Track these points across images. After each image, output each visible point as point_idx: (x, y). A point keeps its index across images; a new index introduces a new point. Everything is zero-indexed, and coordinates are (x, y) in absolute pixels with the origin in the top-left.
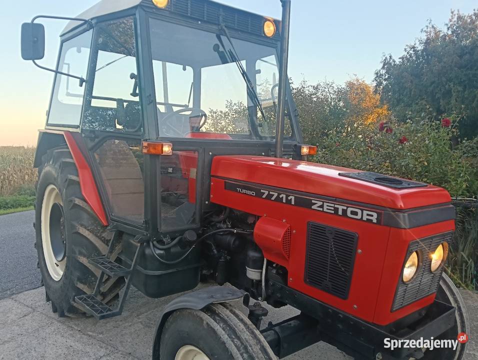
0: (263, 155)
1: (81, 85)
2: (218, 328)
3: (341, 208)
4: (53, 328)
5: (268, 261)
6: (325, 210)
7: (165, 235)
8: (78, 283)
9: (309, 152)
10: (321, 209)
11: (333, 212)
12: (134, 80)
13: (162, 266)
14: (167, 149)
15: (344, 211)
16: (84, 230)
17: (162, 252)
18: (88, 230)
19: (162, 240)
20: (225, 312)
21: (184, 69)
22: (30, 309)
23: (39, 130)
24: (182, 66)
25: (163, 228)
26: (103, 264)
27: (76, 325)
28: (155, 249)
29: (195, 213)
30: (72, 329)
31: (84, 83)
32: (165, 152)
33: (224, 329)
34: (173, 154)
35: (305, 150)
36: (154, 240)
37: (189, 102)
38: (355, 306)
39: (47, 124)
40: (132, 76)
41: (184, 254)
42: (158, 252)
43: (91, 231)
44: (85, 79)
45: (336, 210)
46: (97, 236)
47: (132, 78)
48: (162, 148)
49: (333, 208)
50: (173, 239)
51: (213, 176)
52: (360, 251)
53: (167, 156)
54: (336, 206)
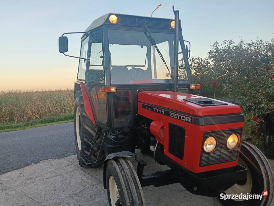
0: (167, 90)
1: (85, 62)
2: (117, 167)
3: (179, 116)
4: (77, 172)
5: (158, 143)
6: (174, 117)
7: (116, 129)
8: (85, 151)
9: (195, 87)
10: (173, 117)
11: (176, 118)
12: (102, 58)
13: (115, 143)
14: (113, 90)
15: (180, 117)
16: (87, 127)
17: (114, 137)
18: (89, 127)
19: (114, 131)
20: (122, 161)
21: (142, 47)
22: (71, 163)
23: (74, 82)
24: (141, 46)
25: (115, 126)
26: (91, 141)
27: (87, 171)
28: (111, 136)
29: (131, 120)
30: (86, 172)
31: (86, 61)
32: (112, 91)
33: (119, 168)
34: (117, 92)
35: (193, 87)
36: (111, 131)
37: (145, 64)
38: (186, 163)
39: (78, 79)
40: (101, 57)
41: (125, 138)
42: (113, 137)
43: (90, 127)
44: (86, 59)
45: (177, 116)
46: (93, 130)
47: (101, 58)
48: (111, 89)
49: (176, 116)
50: (119, 131)
51: (139, 101)
52: (186, 136)
53: (113, 93)
54: (178, 115)
